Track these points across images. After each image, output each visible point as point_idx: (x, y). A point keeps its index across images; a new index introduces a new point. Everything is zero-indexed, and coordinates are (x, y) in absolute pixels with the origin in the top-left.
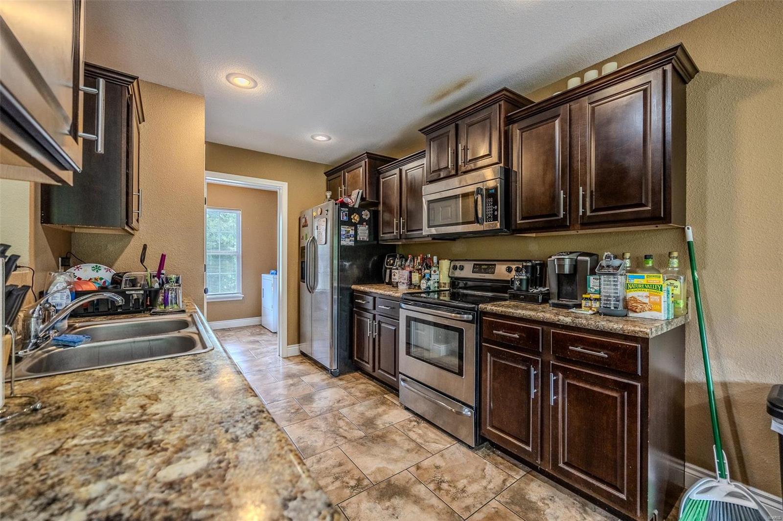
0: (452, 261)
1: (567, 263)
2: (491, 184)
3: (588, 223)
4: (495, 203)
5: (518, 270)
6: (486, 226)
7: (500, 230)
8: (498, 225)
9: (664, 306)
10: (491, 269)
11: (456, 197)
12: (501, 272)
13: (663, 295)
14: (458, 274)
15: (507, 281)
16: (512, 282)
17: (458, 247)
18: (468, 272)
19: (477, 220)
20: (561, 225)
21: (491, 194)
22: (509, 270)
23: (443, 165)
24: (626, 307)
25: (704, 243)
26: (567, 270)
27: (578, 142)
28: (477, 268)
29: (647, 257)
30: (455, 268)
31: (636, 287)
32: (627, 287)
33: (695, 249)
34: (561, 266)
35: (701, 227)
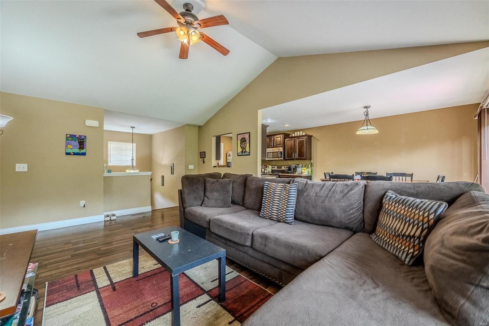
0: (272, 166)
1: (294, 166)
2: (281, 151)
3: (297, 159)
4: (282, 154)
5: (287, 168)
6: (280, 159)
7: (283, 160)
8: (282, 159)
9: (306, 172)
10: (281, 168)
11: (271, 152)
12: (283, 168)
13: (306, 171)
14: (273, 169)
15: (284, 170)
16: (285, 170)
17: (273, 163)
18: (276, 168)
19: (278, 157)
20: (293, 159)
21: (281, 153)
22: (285, 168)
23: (271, 144)
24: (302, 173)
25: (314, 163)
26: (294, 167)
27: (296, 145)
28: (278, 168)
29: (306, 165)
30: (273, 167)
31: (303, 170)
32: (302, 170)
33: (312, 164)
34: (293, 167)
35: (313, 160)
